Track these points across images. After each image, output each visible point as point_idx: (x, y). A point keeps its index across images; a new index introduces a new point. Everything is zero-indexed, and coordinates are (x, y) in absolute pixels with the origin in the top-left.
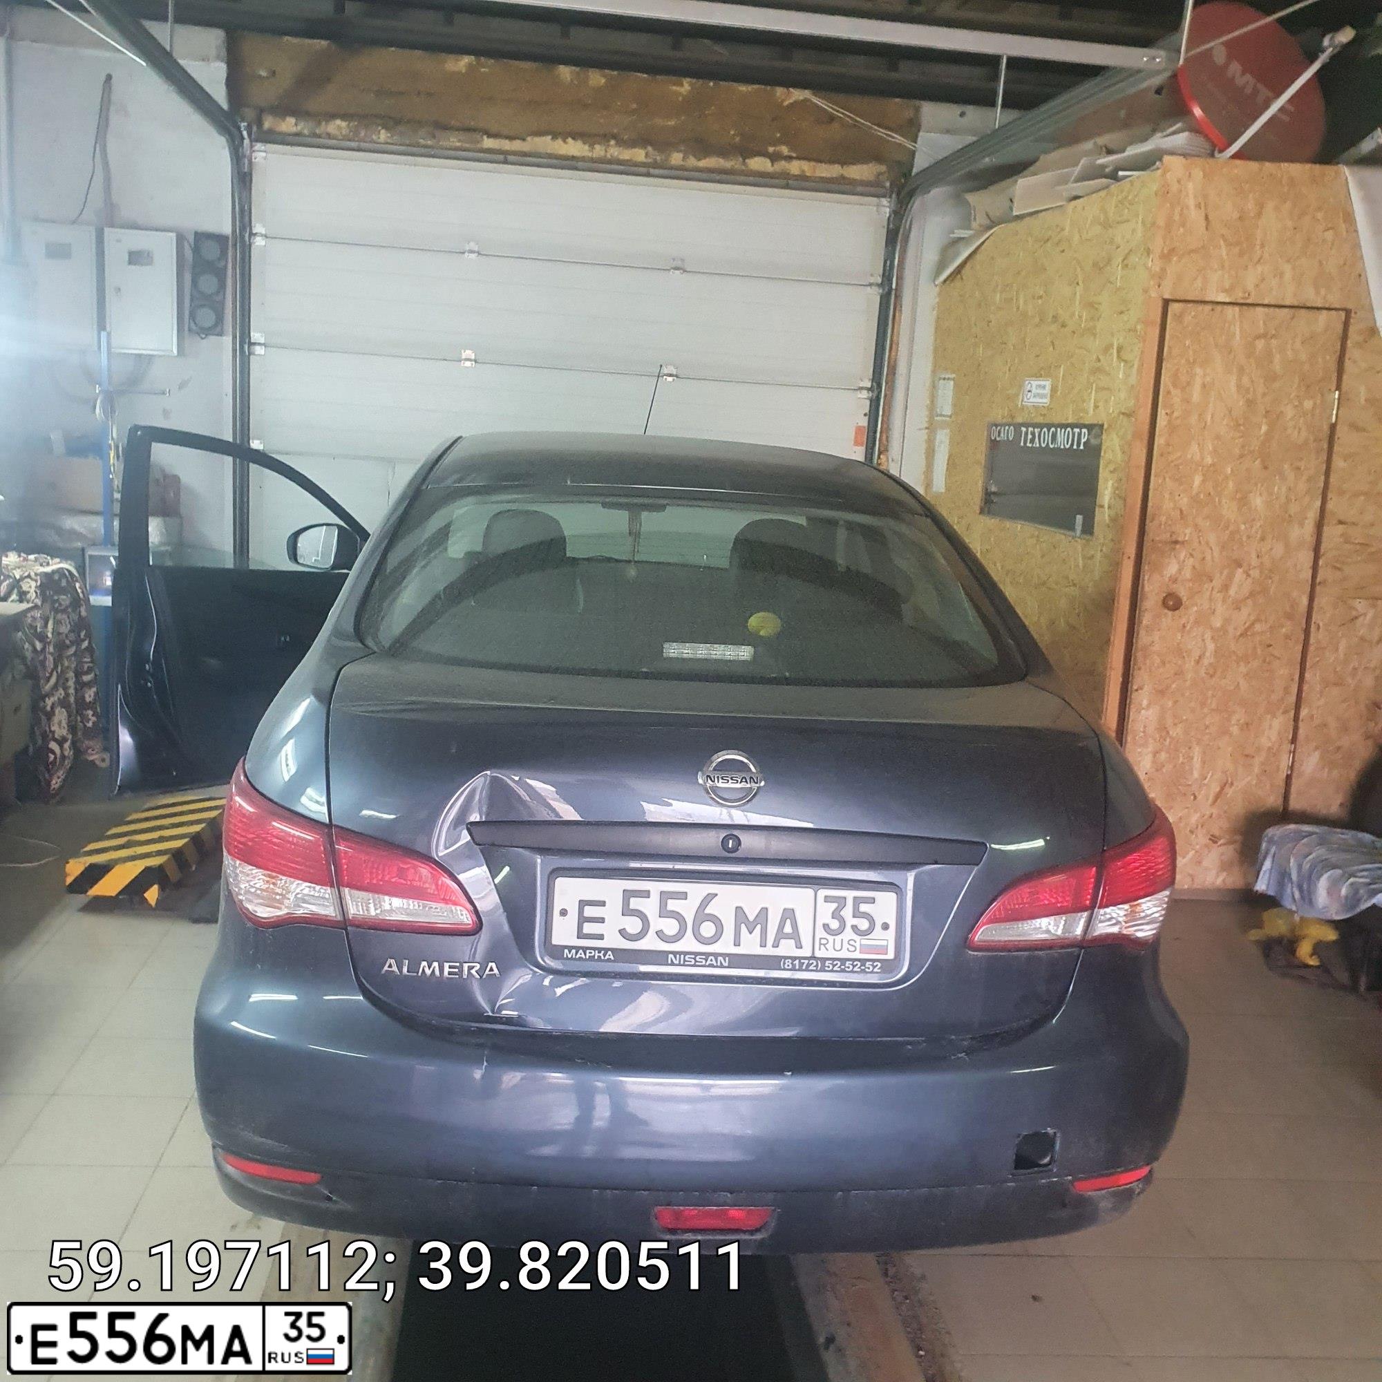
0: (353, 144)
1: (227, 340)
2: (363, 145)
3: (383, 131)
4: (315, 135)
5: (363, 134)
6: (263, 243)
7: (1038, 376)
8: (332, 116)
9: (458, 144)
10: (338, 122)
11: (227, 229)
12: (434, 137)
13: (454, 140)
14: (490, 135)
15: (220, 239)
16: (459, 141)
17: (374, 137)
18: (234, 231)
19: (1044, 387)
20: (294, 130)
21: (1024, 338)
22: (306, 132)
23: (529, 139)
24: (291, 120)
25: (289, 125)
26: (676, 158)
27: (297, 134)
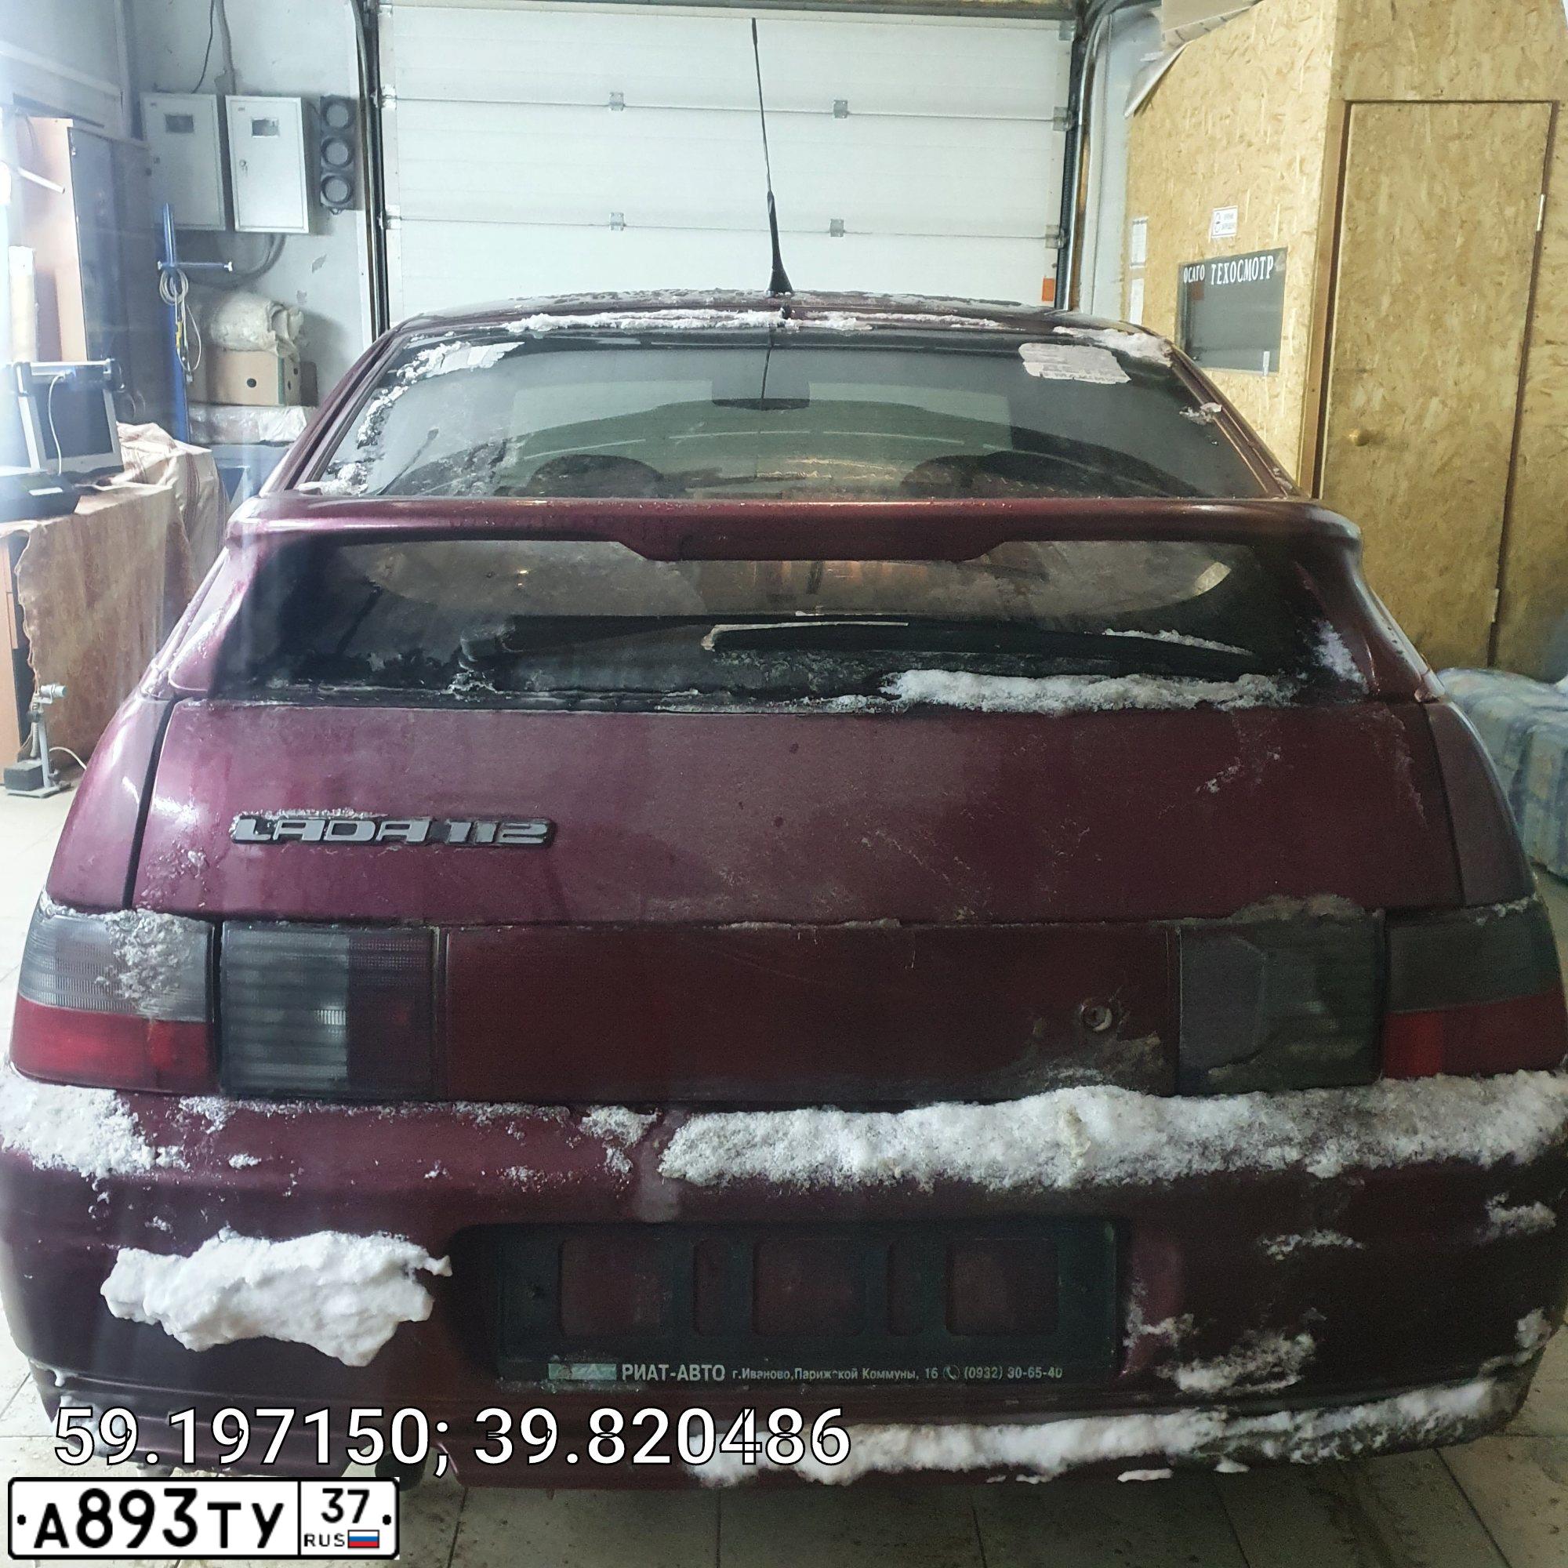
1: (361, 213)
6: (394, 106)
7: (1225, 205)
11: (354, 92)
15: (347, 103)
18: (362, 94)
19: (1231, 216)
21: (1212, 166)
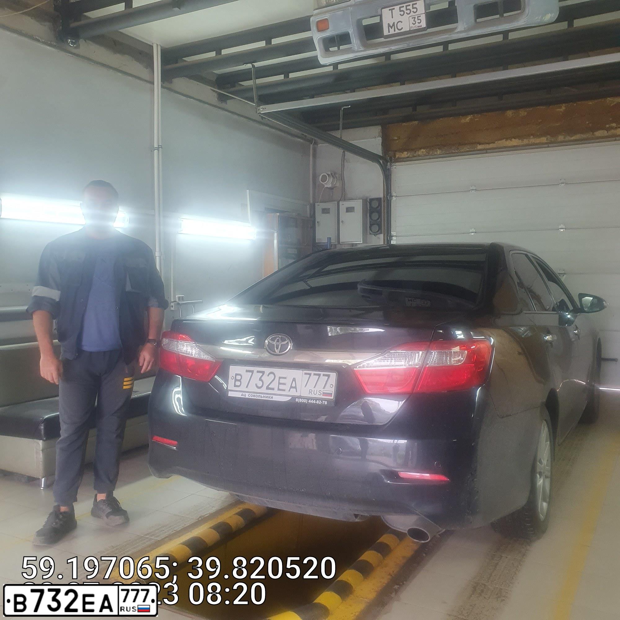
0: (427, 157)
1: (382, 236)
2: (431, 157)
3: (438, 150)
4: (414, 157)
5: (431, 152)
6: (395, 199)
8: (421, 149)
9: (468, 150)
10: (422, 150)
11: (381, 196)
12: (458, 149)
13: (466, 148)
14: (480, 144)
15: (379, 200)
16: (468, 148)
17: (436, 153)
18: (384, 197)
20: (407, 156)
22: (411, 156)
23: (496, 142)
24: (406, 153)
25: (405, 154)
26: (561, 138)
27: (407, 157)
